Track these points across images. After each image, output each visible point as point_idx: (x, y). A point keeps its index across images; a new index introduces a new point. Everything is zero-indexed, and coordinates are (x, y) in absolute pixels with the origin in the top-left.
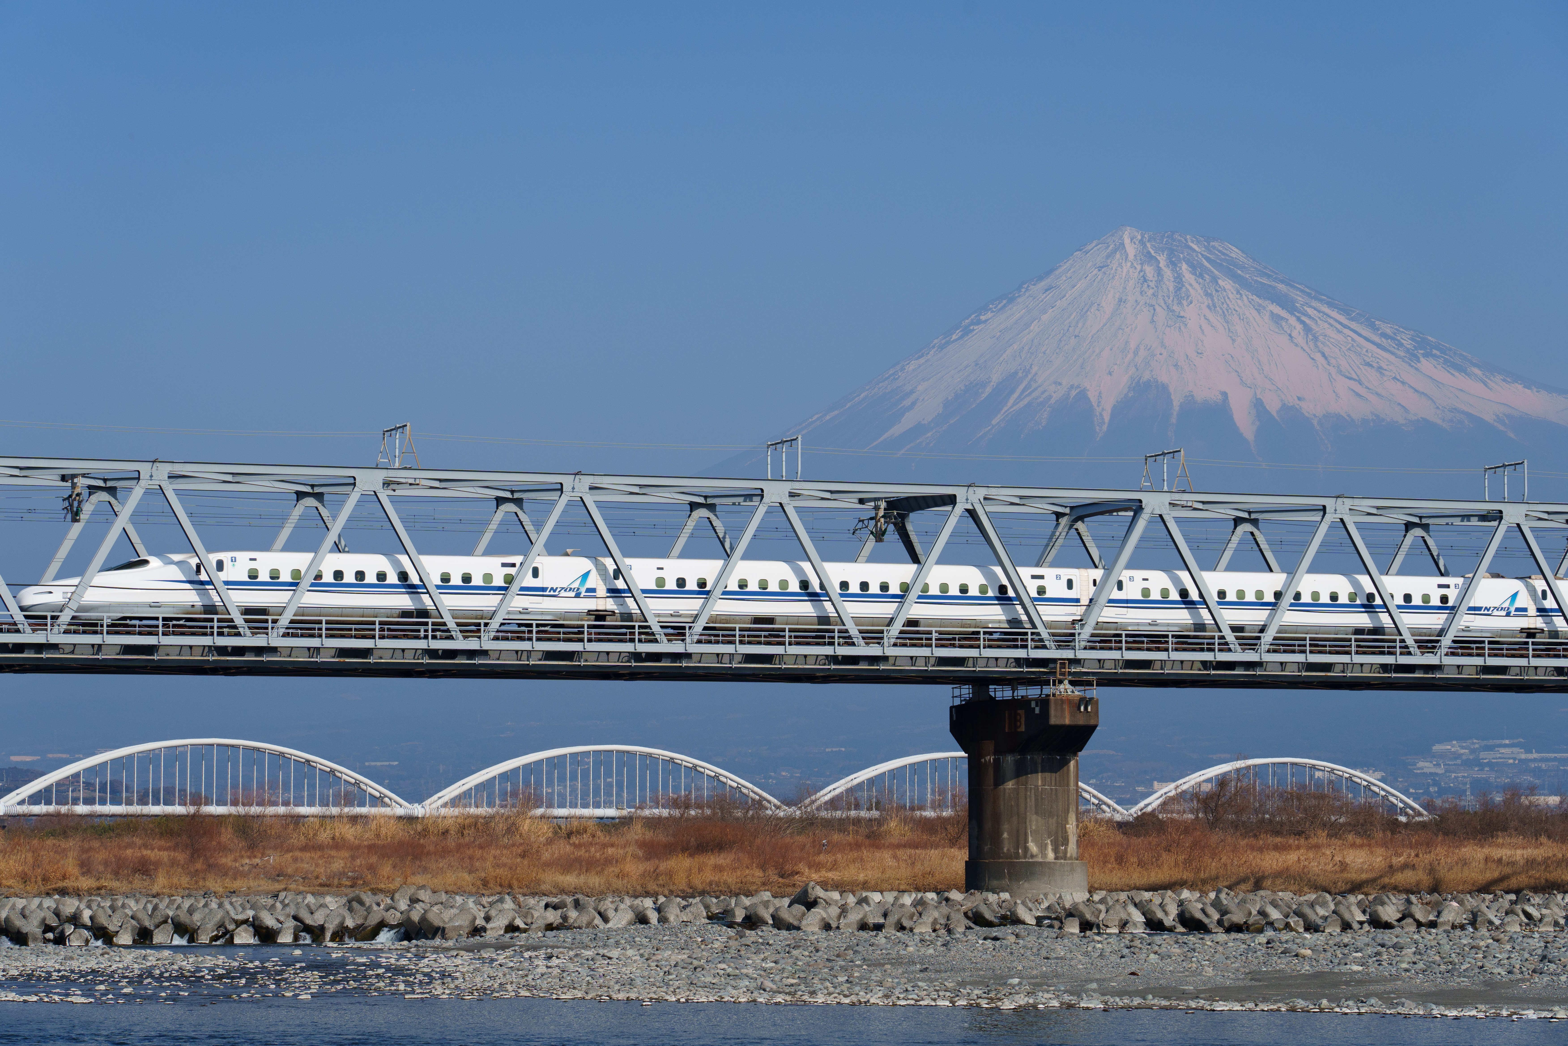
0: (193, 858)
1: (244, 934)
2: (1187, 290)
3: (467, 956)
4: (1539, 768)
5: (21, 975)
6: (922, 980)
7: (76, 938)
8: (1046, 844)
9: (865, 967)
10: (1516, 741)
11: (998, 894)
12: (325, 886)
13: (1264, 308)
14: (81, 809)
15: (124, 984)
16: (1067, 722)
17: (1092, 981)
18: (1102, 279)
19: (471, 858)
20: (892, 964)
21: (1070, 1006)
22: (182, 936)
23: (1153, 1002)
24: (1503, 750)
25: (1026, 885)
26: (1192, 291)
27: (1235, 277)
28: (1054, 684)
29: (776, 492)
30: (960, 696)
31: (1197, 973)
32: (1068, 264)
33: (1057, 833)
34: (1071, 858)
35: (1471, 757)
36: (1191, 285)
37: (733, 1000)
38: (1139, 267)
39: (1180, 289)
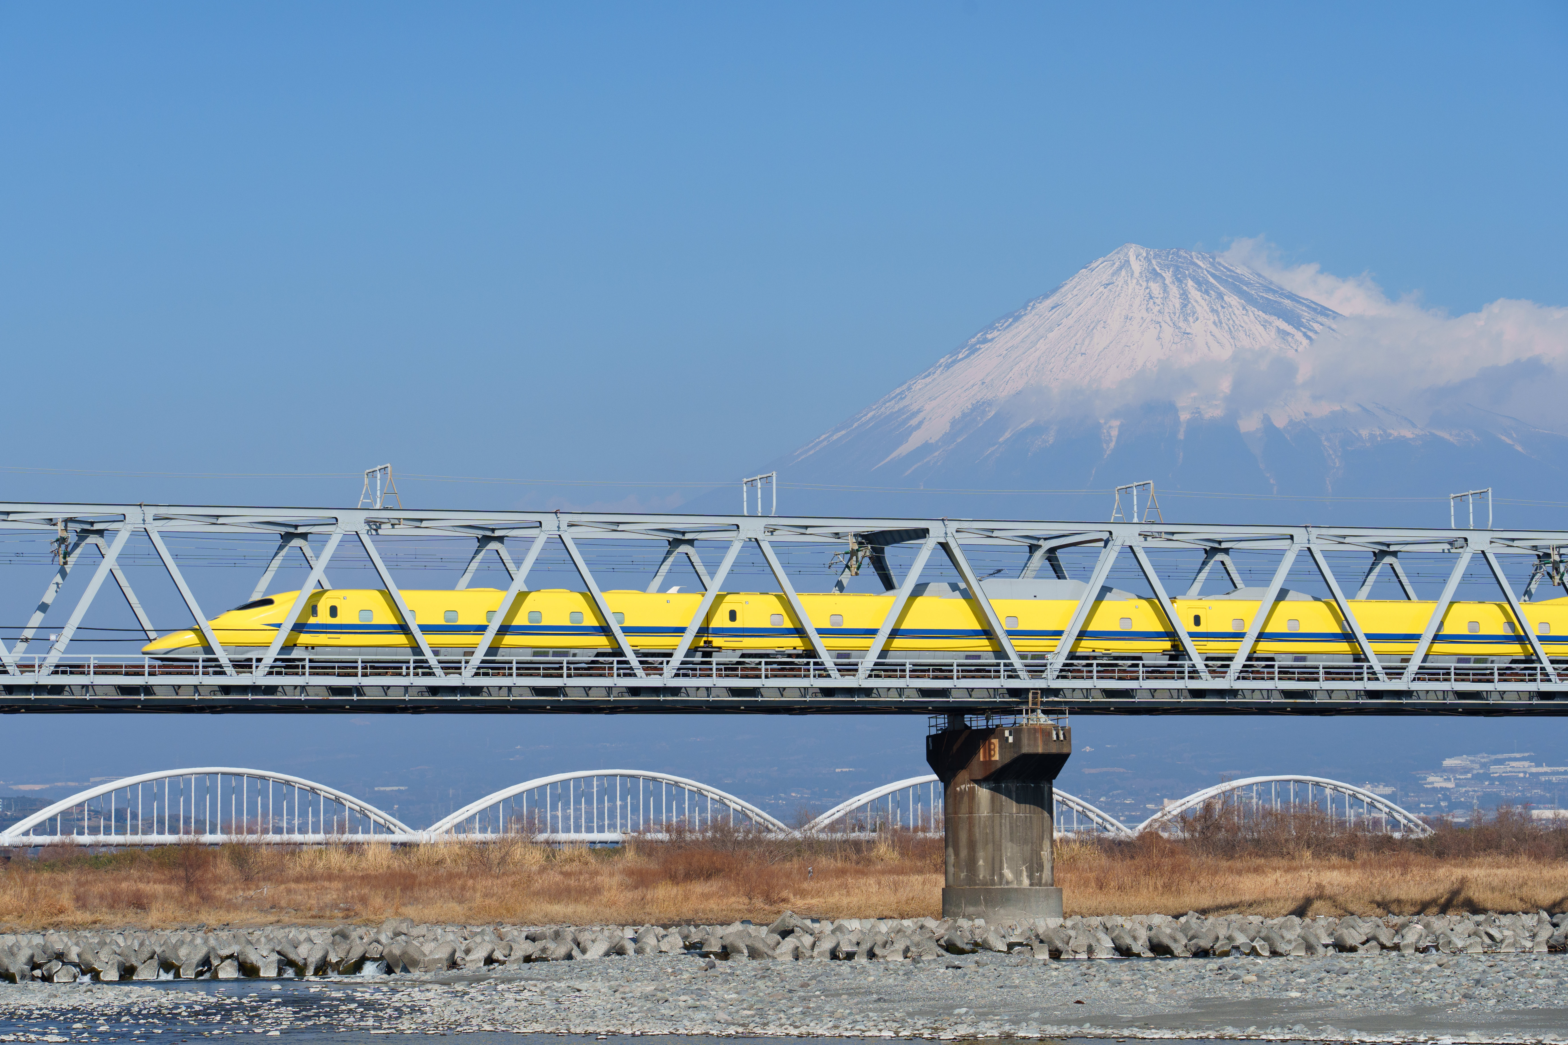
0: (188, 890)
1: (229, 969)
2: (1193, 307)
3: (440, 989)
4: (1550, 781)
6: (874, 1010)
7: (62, 974)
8: (1021, 871)
9: (822, 997)
10: (1526, 755)
11: (973, 920)
12: (318, 918)
13: (1270, 324)
14: (86, 839)
16: (1040, 750)
17: (1036, 1010)
18: (1108, 296)
19: (463, 888)
20: (849, 994)
21: (1009, 1036)
22: (167, 971)
23: (1089, 1031)
24: (1512, 764)
25: (1002, 911)
26: (1198, 308)
27: (1241, 293)
28: (1027, 713)
29: (752, 528)
30: (936, 726)
31: (1141, 1001)
32: (1073, 282)
33: (1032, 860)
34: (1046, 885)
35: (1481, 771)
36: (1197, 301)
37: (686, 1032)
38: (1144, 284)
39: (1186, 306)
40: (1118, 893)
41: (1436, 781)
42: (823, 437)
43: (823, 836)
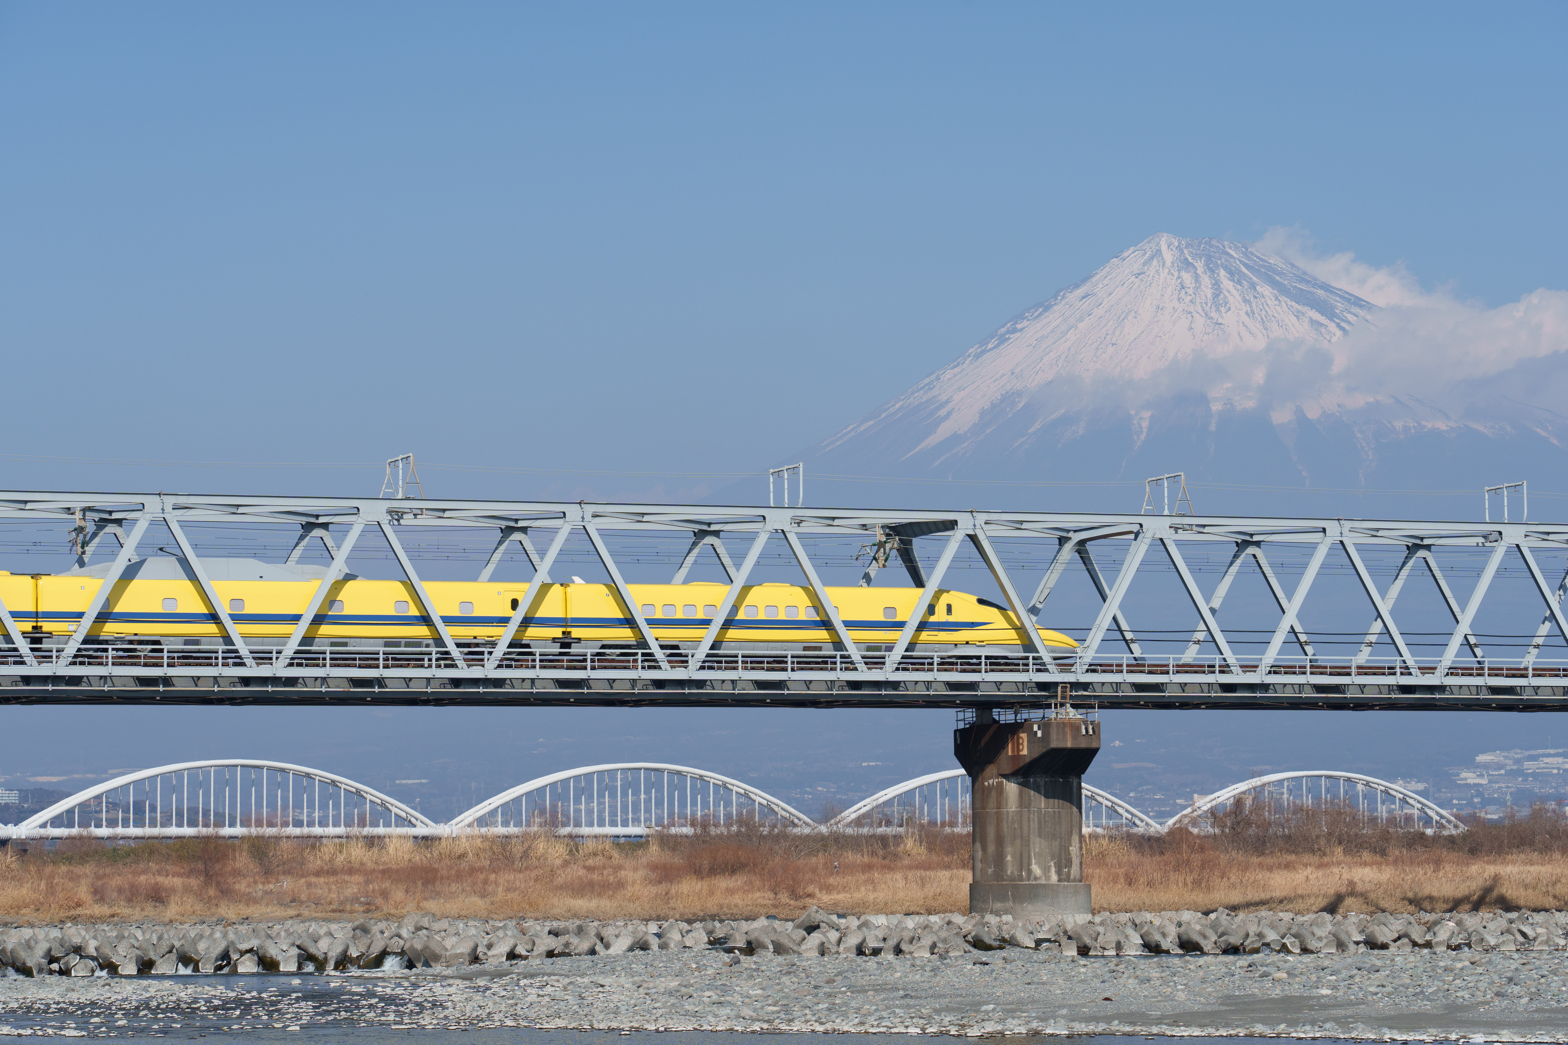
0: (206, 884)
1: (248, 963)
2: (1226, 297)
5: (20, 1008)
6: (900, 1007)
7: (80, 968)
8: (1050, 867)
9: (848, 994)
10: (1560, 751)
11: (1000, 916)
12: (339, 911)
13: (1303, 314)
14: (104, 831)
15: (120, 1016)
16: (1069, 745)
17: (1064, 1007)
18: (1139, 286)
19: (485, 882)
20: (876, 991)
21: (1037, 1033)
22: (186, 965)
23: (1117, 1028)
24: (1546, 760)
25: (1030, 907)
26: (1231, 299)
27: (1273, 284)
28: (1056, 707)
29: (779, 519)
30: (964, 720)
31: (1170, 998)
32: (1104, 272)
33: (1060, 855)
34: (1074, 881)
35: (1515, 767)
36: (1229, 292)
37: (710, 1028)
38: (1176, 274)
39: (1217, 296)
40: (1147, 889)
41: (1469, 777)
42: (851, 427)
43: (849, 831)
